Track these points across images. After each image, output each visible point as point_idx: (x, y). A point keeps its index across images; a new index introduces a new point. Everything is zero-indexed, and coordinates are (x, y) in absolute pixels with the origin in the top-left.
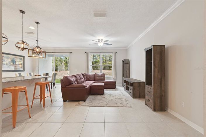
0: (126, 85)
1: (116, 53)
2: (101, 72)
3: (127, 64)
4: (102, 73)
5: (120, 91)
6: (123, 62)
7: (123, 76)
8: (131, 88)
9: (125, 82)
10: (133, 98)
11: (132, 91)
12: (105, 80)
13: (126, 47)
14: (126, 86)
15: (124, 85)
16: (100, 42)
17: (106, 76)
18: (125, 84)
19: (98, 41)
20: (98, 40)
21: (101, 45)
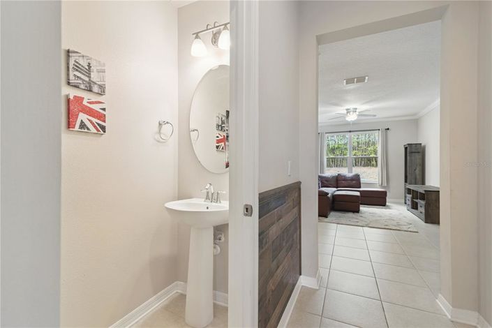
0: (413, 198)
1: (388, 129)
2: (350, 171)
3: (417, 154)
4: (353, 173)
5: (398, 210)
6: (406, 148)
7: (406, 181)
8: (421, 203)
9: (409, 191)
10: (426, 222)
11: (422, 210)
12: (360, 187)
13: (415, 114)
14: (413, 202)
15: (407, 198)
16: (351, 113)
17: (362, 180)
18: (409, 196)
19: (345, 112)
20: (347, 110)
21: (353, 120)
